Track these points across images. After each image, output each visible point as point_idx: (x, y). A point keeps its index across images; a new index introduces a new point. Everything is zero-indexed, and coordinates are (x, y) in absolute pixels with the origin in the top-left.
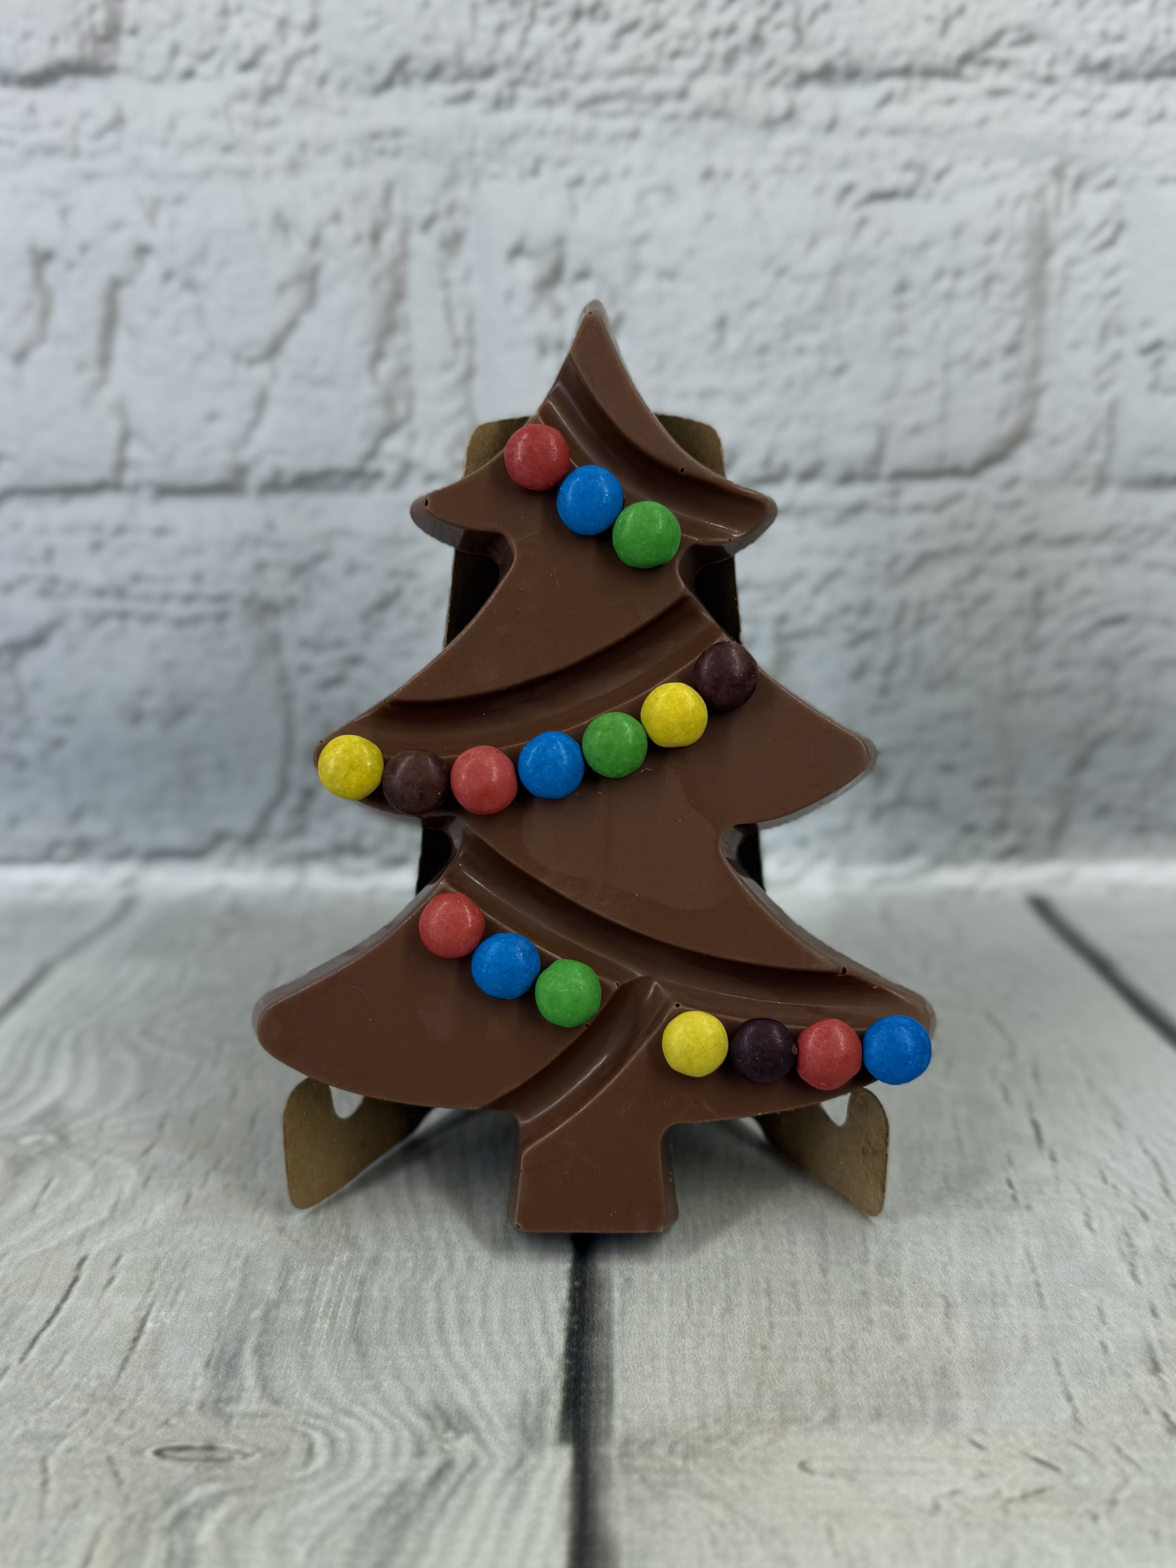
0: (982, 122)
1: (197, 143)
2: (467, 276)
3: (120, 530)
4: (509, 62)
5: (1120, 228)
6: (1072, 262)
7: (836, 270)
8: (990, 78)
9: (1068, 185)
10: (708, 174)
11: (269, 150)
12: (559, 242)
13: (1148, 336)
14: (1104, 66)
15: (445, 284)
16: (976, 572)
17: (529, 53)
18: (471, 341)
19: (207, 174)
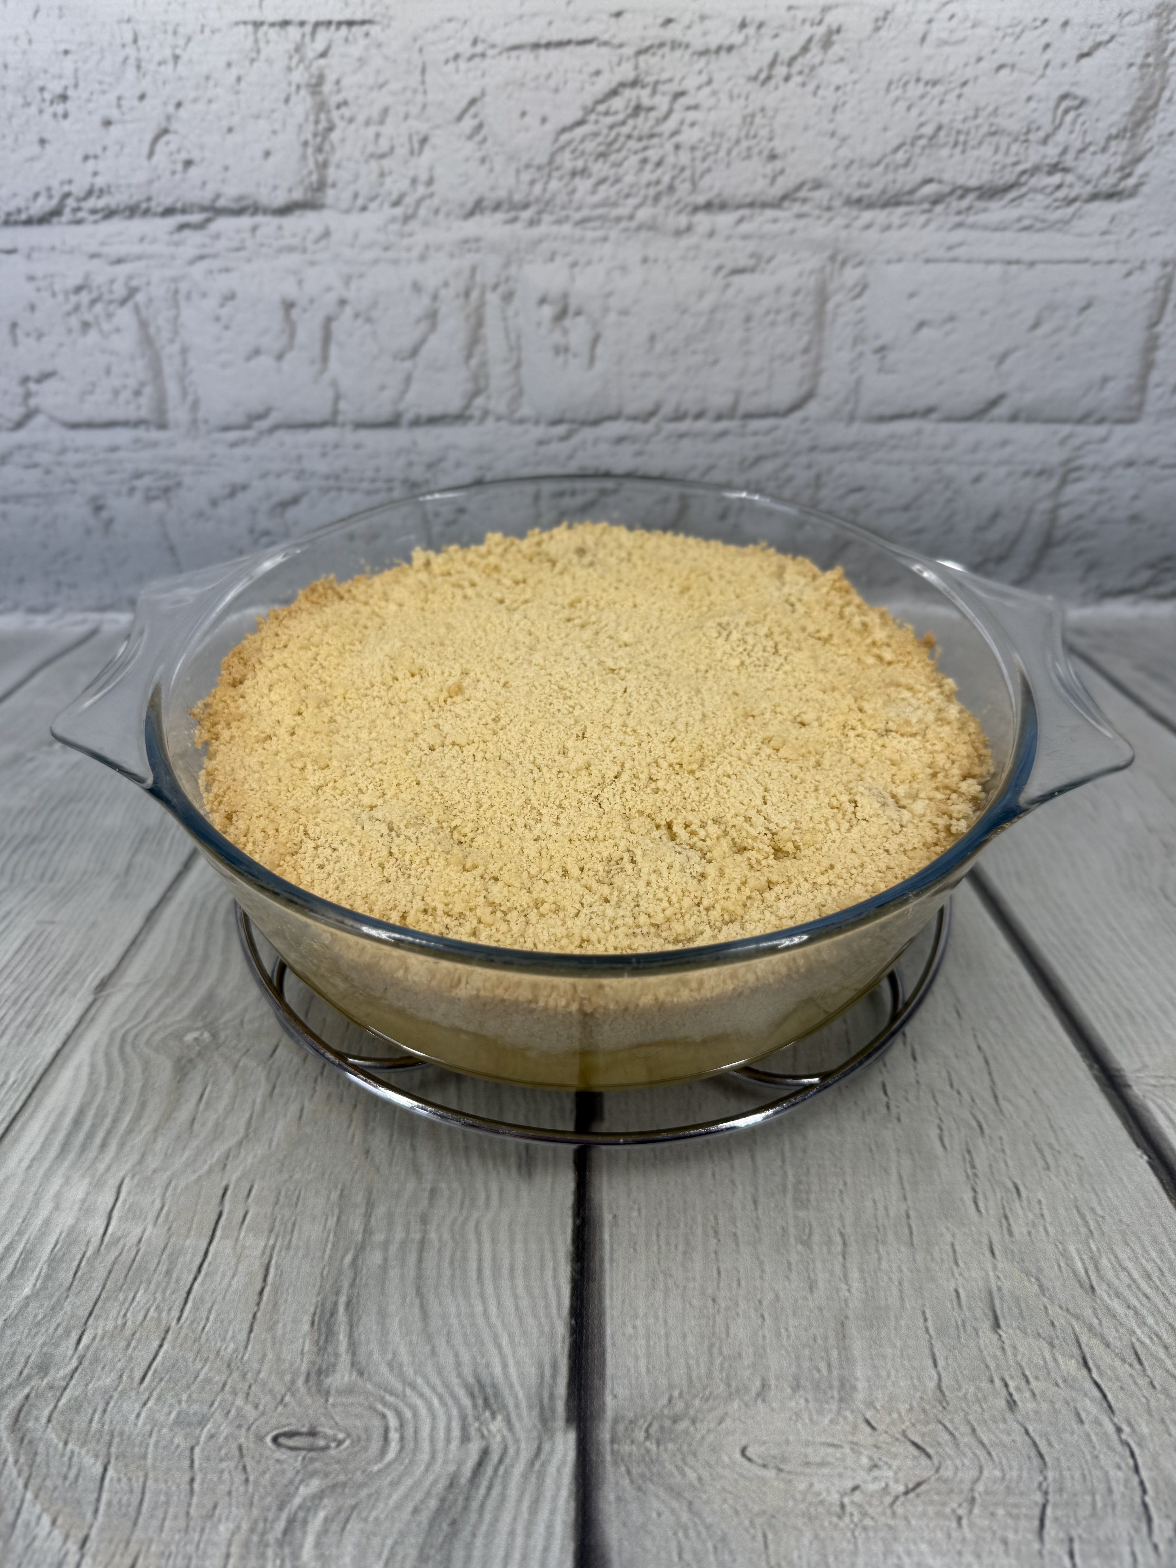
0: (793, 232)
1: (370, 245)
2: (517, 314)
3: (336, 446)
4: (537, 200)
5: (865, 287)
6: (839, 305)
7: (713, 310)
8: (797, 208)
9: (837, 265)
10: (645, 260)
11: (409, 249)
12: (565, 296)
13: (878, 343)
14: (859, 201)
15: (505, 319)
16: (786, 466)
17: (548, 195)
18: (519, 348)
19: (376, 262)
